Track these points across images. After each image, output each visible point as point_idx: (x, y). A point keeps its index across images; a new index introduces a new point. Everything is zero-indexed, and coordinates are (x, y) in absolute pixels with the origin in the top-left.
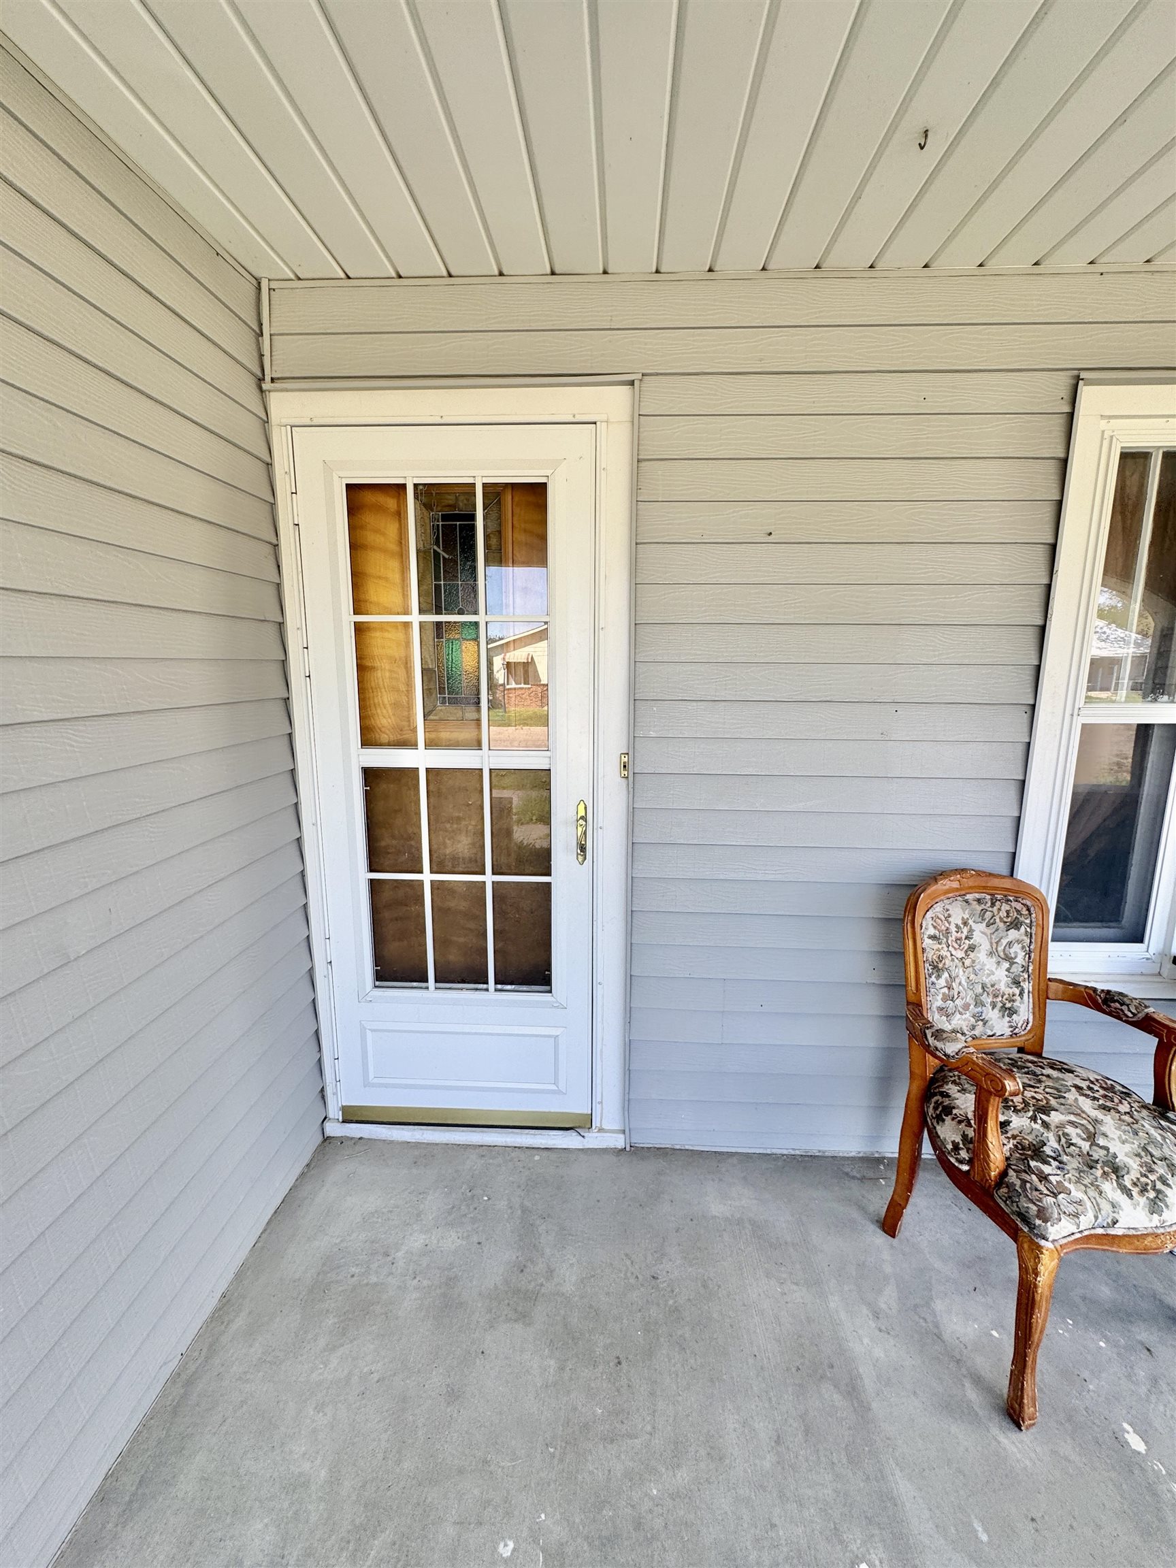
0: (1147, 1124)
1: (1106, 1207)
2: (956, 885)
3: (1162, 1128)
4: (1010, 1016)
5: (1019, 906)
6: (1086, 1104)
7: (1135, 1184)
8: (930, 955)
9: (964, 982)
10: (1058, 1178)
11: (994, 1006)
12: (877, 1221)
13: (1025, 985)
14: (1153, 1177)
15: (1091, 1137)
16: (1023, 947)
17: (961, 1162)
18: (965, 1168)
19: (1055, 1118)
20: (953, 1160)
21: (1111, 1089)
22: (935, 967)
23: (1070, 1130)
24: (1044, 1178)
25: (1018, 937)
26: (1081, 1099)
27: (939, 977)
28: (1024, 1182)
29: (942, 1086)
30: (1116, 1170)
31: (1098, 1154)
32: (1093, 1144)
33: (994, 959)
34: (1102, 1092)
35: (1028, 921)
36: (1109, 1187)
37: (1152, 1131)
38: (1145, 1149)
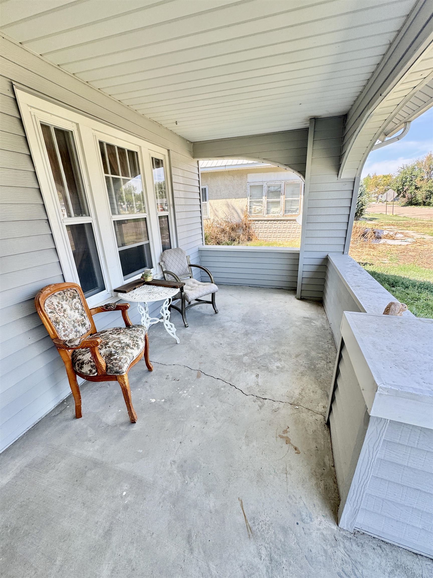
0: (128, 331)
1: (130, 355)
2: (49, 292)
3: (131, 330)
4: (85, 326)
5: (73, 291)
6: (114, 336)
7: (133, 346)
8: (53, 319)
9: (67, 323)
10: (119, 357)
11: (79, 325)
12: (74, 418)
13: (85, 315)
14: (135, 342)
15: (120, 342)
16: (79, 303)
17: (94, 374)
18: (96, 374)
19: (110, 344)
20: (91, 375)
21: (117, 329)
22: (56, 322)
23: (115, 344)
24: (116, 359)
25: (76, 301)
26: (113, 335)
27: (59, 325)
28: (112, 364)
29: (77, 358)
30: (128, 345)
31: (123, 345)
32: (121, 343)
33: (73, 311)
34: (116, 331)
35: (77, 294)
36: (129, 350)
37: (130, 332)
38: (131, 337)
